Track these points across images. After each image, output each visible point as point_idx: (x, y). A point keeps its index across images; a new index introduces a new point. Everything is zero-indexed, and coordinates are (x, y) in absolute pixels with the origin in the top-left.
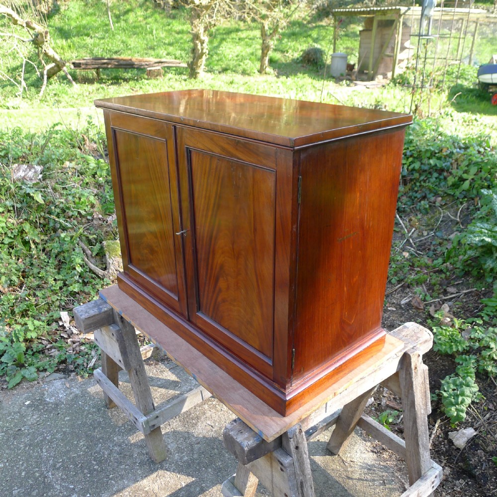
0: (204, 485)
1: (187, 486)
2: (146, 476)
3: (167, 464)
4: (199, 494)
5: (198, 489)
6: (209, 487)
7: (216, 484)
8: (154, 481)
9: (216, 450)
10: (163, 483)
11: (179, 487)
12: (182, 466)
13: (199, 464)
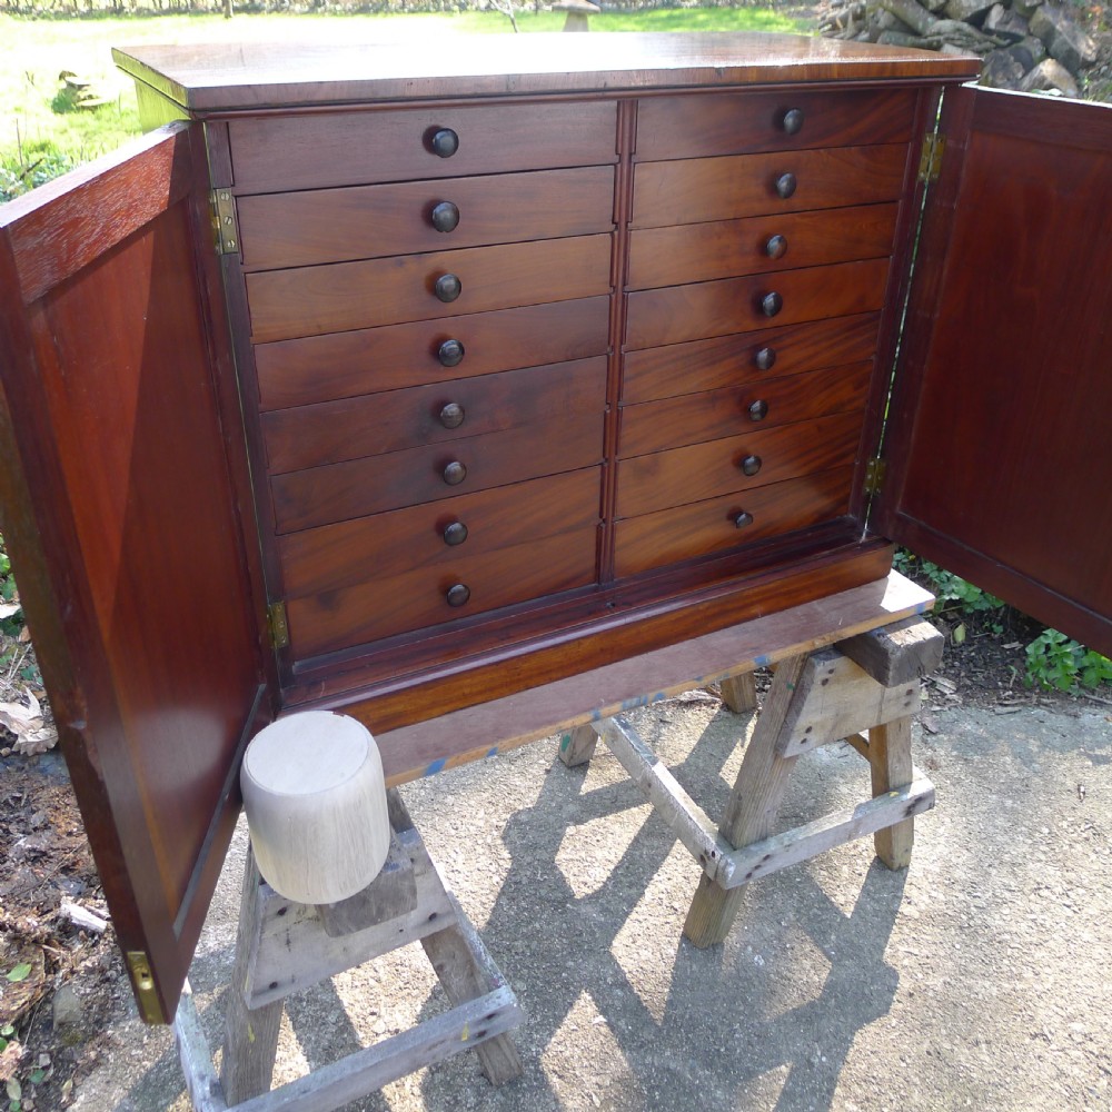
0: (609, 980)
1: (603, 1012)
2: (556, 1100)
3: (529, 1050)
4: (632, 992)
5: (619, 992)
6: (618, 971)
7: (611, 956)
8: (577, 1082)
9: (516, 943)
10: (586, 1063)
11: (604, 1030)
12: (545, 1017)
13: (548, 983)
